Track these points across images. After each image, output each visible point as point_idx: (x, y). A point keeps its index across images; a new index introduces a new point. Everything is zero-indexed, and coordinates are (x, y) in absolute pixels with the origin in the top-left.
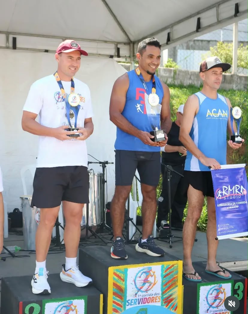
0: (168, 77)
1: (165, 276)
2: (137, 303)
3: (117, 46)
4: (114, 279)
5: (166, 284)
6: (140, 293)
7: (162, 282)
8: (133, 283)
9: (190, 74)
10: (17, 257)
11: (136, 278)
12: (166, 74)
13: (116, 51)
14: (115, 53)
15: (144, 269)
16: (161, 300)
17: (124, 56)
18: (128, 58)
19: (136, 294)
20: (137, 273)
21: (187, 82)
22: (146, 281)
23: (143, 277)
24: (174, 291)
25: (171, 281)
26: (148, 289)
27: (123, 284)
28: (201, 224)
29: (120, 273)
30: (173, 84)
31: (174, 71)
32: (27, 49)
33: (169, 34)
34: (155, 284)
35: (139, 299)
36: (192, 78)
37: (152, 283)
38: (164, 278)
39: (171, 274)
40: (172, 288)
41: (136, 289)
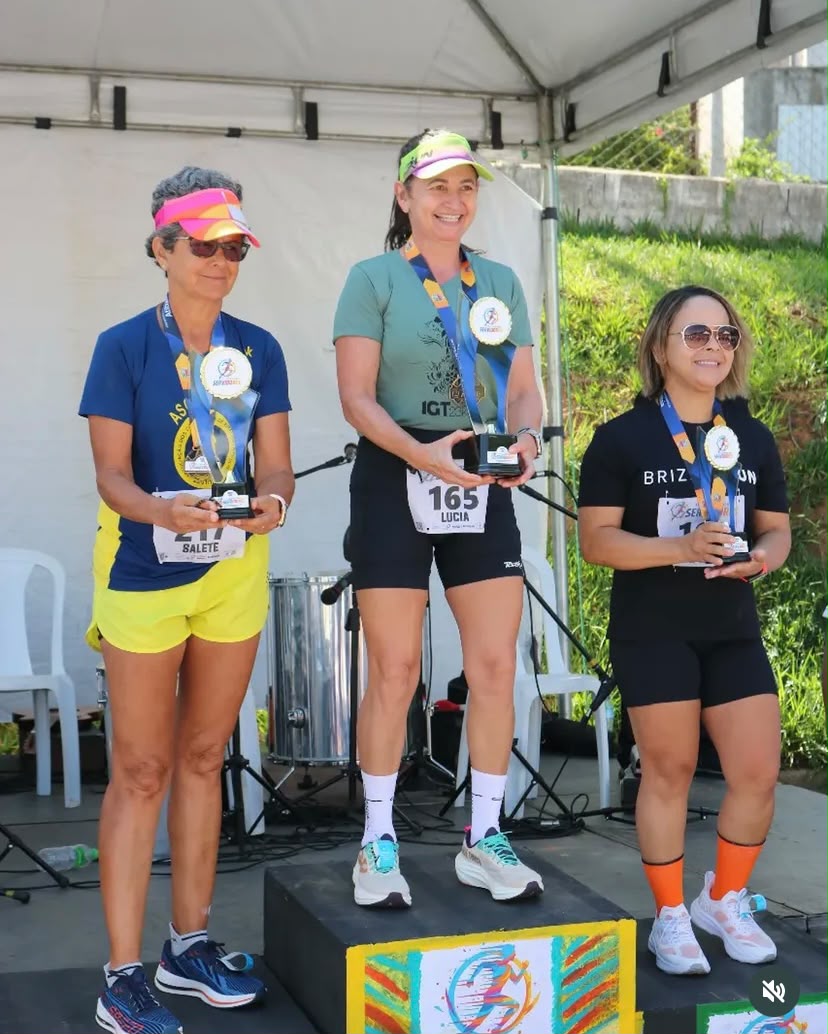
0: (702, 212)
1: (569, 979)
3: (490, 106)
4: (369, 990)
5: (573, 1009)
7: (558, 999)
8: (444, 1005)
9: (785, 195)
10: (75, 886)
11: (453, 985)
12: (699, 198)
13: (489, 124)
14: (484, 132)
15: (484, 954)
17: (519, 141)
18: (532, 148)
20: (458, 968)
21: (775, 226)
22: (492, 997)
23: (483, 982)
25: (594, 994)
26: (503, 1028)
27: (403, 1007)
28: (811, 745)
29: (391, 970)
30: (724, 234)
31: (729, 188)
32: (166, 129)
33: (666, 58)
34: (531, 1007)
36: (793, 211)
37: (518, 1005)
38: (563, 984)
39: (591, 971)
40: (595, 1025)
41: (454, 1026)
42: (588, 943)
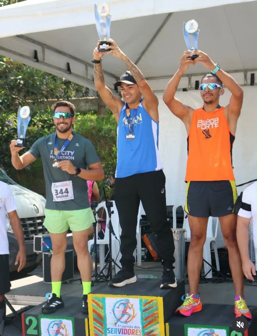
1: (144, 311)
2: (118, 332)
4: (93, 305)
5: (146, 319)
6: (119, 323)
7: (142, 315)
8: (112, 312)
11: (114, 308)
16: (142, 334)
19: (116, 324)
20: (115, 303)
22: (124, 312)
23: (122, 308)
24: (155, 328)
25: (152, 316)
26: (127, 321)
27: (102, 311)
29: (98, 301)
34: (135, 316)
35: (119, 329)
37: (131, 316)
38: (143, 312)
39: (151, 309)
40: (153, 324)
41: (115, 318)
42: (149, 301)
